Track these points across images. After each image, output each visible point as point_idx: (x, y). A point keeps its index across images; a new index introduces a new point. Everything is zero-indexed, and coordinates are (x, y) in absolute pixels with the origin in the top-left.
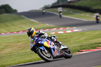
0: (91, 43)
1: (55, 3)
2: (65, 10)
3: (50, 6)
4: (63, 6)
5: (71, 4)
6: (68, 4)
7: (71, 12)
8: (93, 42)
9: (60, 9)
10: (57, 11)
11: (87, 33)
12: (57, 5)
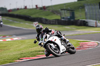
0: (31, 51)
6: (7, 13)
8: (33, 50)
11: (27, 41)
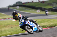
1: (15, 4)
2: (21, 8)
3: (12, 6)
4: (20, 6)
5: (24, 5)
7: (24, 9)
9: (18, 7)
10: (16, 8)
12: (16, 5)
